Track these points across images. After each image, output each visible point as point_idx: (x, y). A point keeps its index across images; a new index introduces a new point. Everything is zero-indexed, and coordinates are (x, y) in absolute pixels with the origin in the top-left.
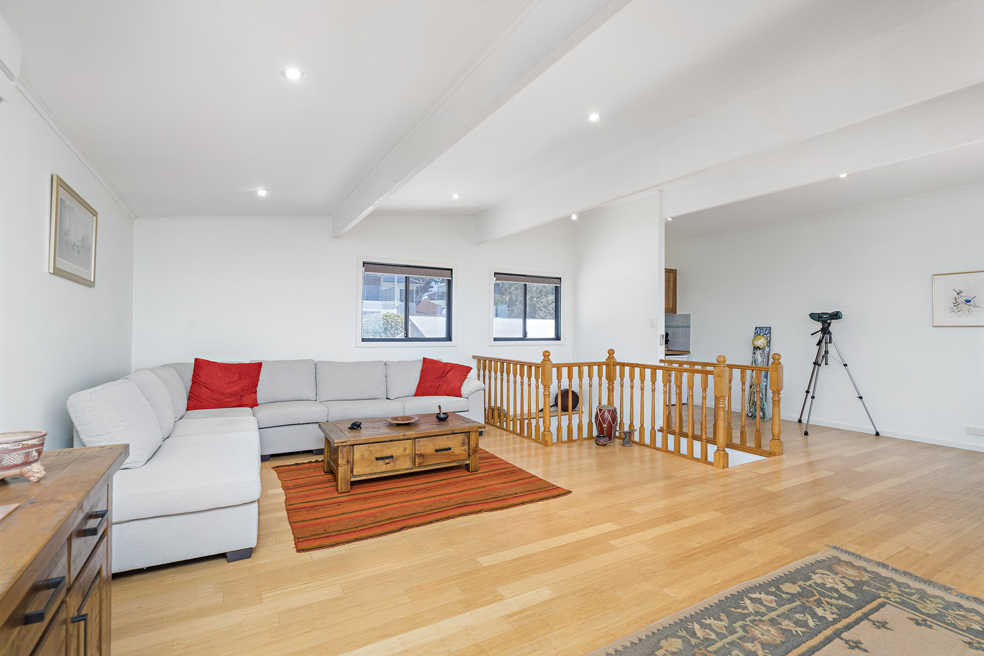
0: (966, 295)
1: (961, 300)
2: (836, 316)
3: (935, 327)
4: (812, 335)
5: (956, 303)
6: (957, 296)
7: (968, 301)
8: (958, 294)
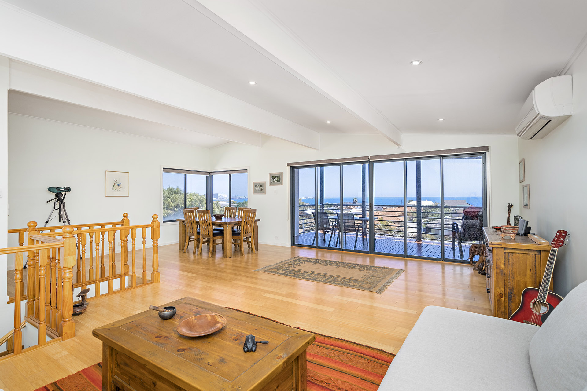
0: (118, 183)
1: (116, 184)
2: (68, 189)
3: (107, 196)
4: (47, 202)
5: (114, 186)
6: (115, 182)
7: (119, 185)
8: (115, 181)
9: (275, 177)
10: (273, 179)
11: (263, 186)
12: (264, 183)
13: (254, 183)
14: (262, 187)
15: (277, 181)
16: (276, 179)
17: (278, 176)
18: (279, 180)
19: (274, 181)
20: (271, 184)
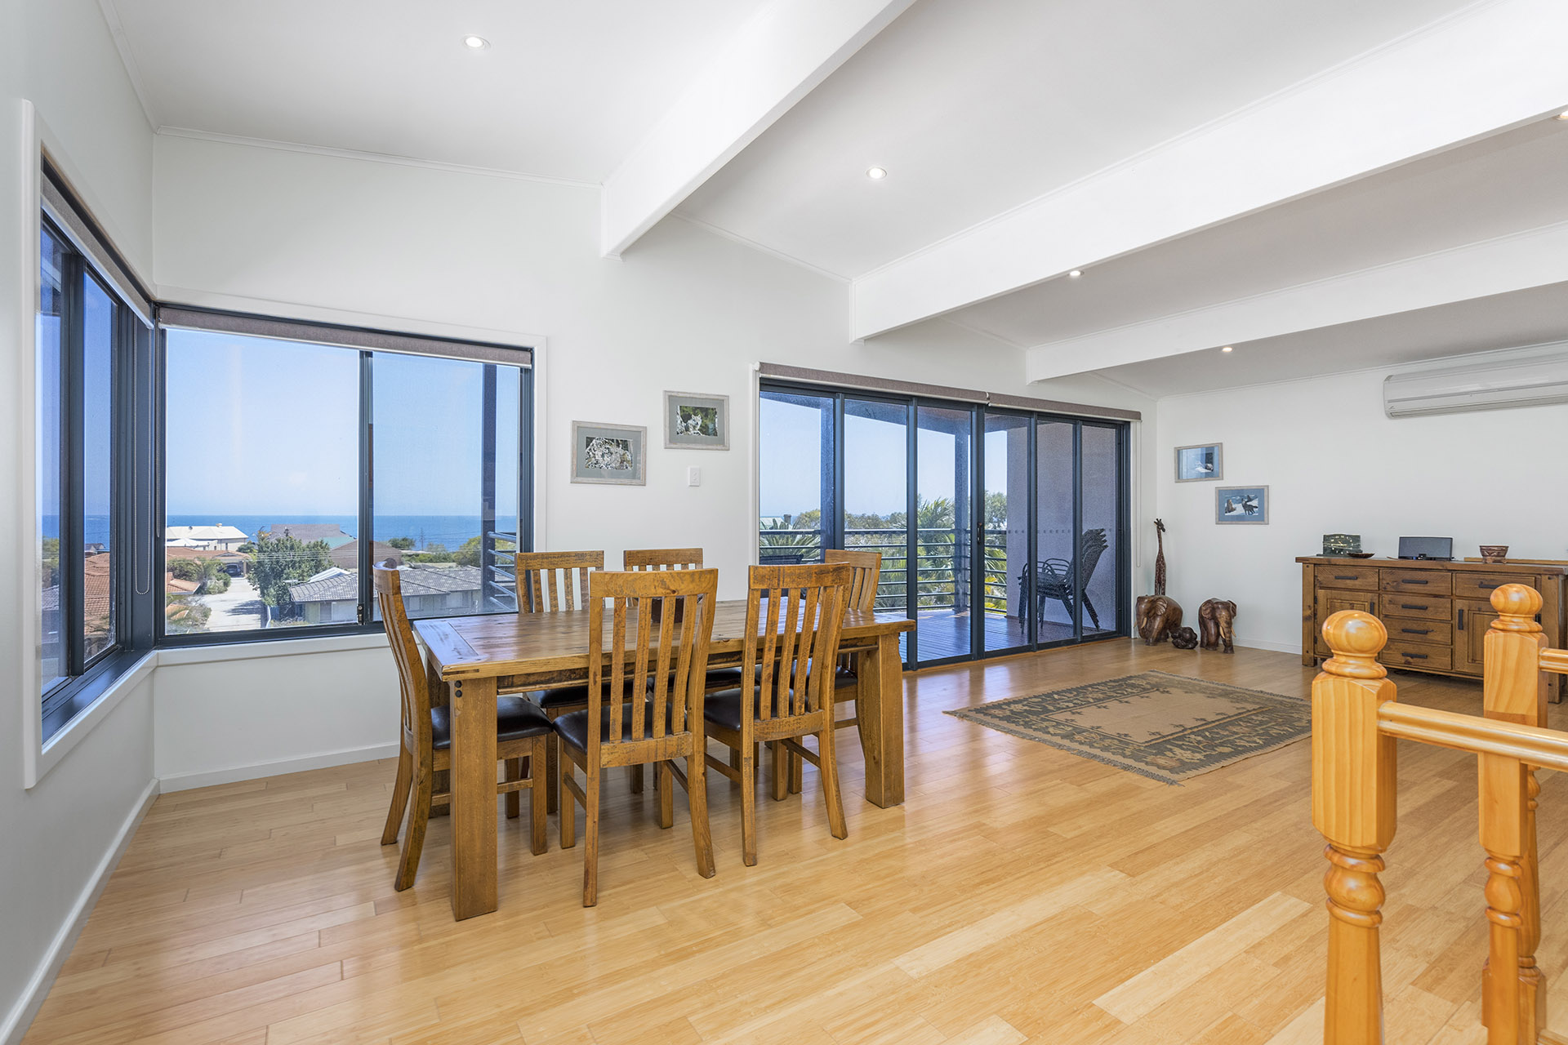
9: (696, 410)
10: (686, 418)
11: (631, 447)
12: (639, 433)
13: (578, 427)
14: (626, 447)
15: (704, 430)
16: (698, 419)
17: (707, 409)
18: (711, 426)
19: (687, 429)
20: (676, 438)
